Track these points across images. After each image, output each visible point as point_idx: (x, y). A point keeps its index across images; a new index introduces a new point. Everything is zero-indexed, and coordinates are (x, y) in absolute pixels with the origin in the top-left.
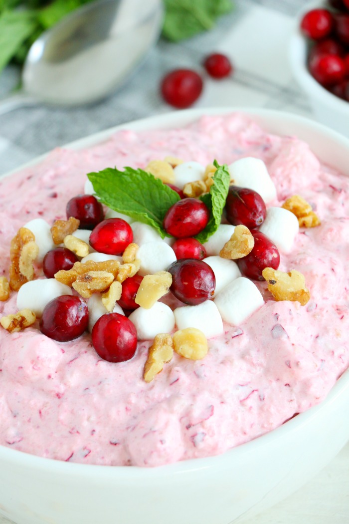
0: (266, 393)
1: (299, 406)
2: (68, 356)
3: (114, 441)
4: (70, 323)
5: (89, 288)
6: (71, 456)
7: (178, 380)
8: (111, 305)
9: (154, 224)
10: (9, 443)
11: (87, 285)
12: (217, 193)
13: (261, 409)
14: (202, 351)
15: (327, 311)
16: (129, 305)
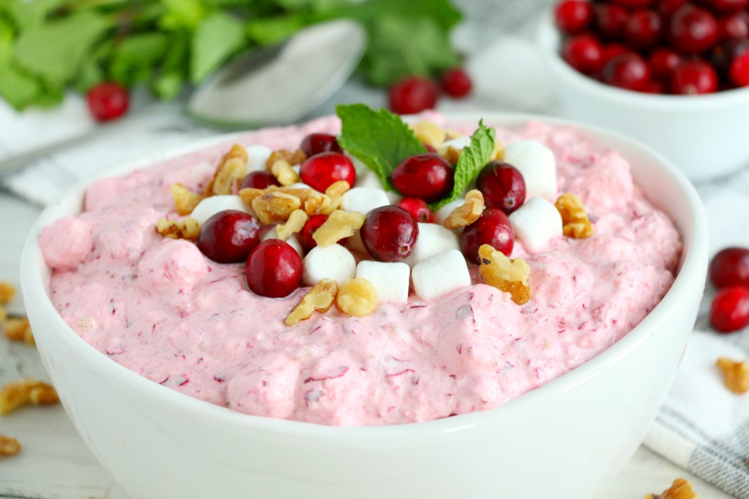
0: (424, 378)
1: (458, 405)
2: (212, 276)
3: (218, 376)
4: (236, 241)
5: (268, 209)
6: (165, 381)
7: (319, 327)
8: (285, 233)
9: (381, 171)
10: (108, 354)
11: (267, 205)
12: (469, 155)
13: (409, 394)
14: (364, 307)
15: (546, 320)
16: (307, 241)
